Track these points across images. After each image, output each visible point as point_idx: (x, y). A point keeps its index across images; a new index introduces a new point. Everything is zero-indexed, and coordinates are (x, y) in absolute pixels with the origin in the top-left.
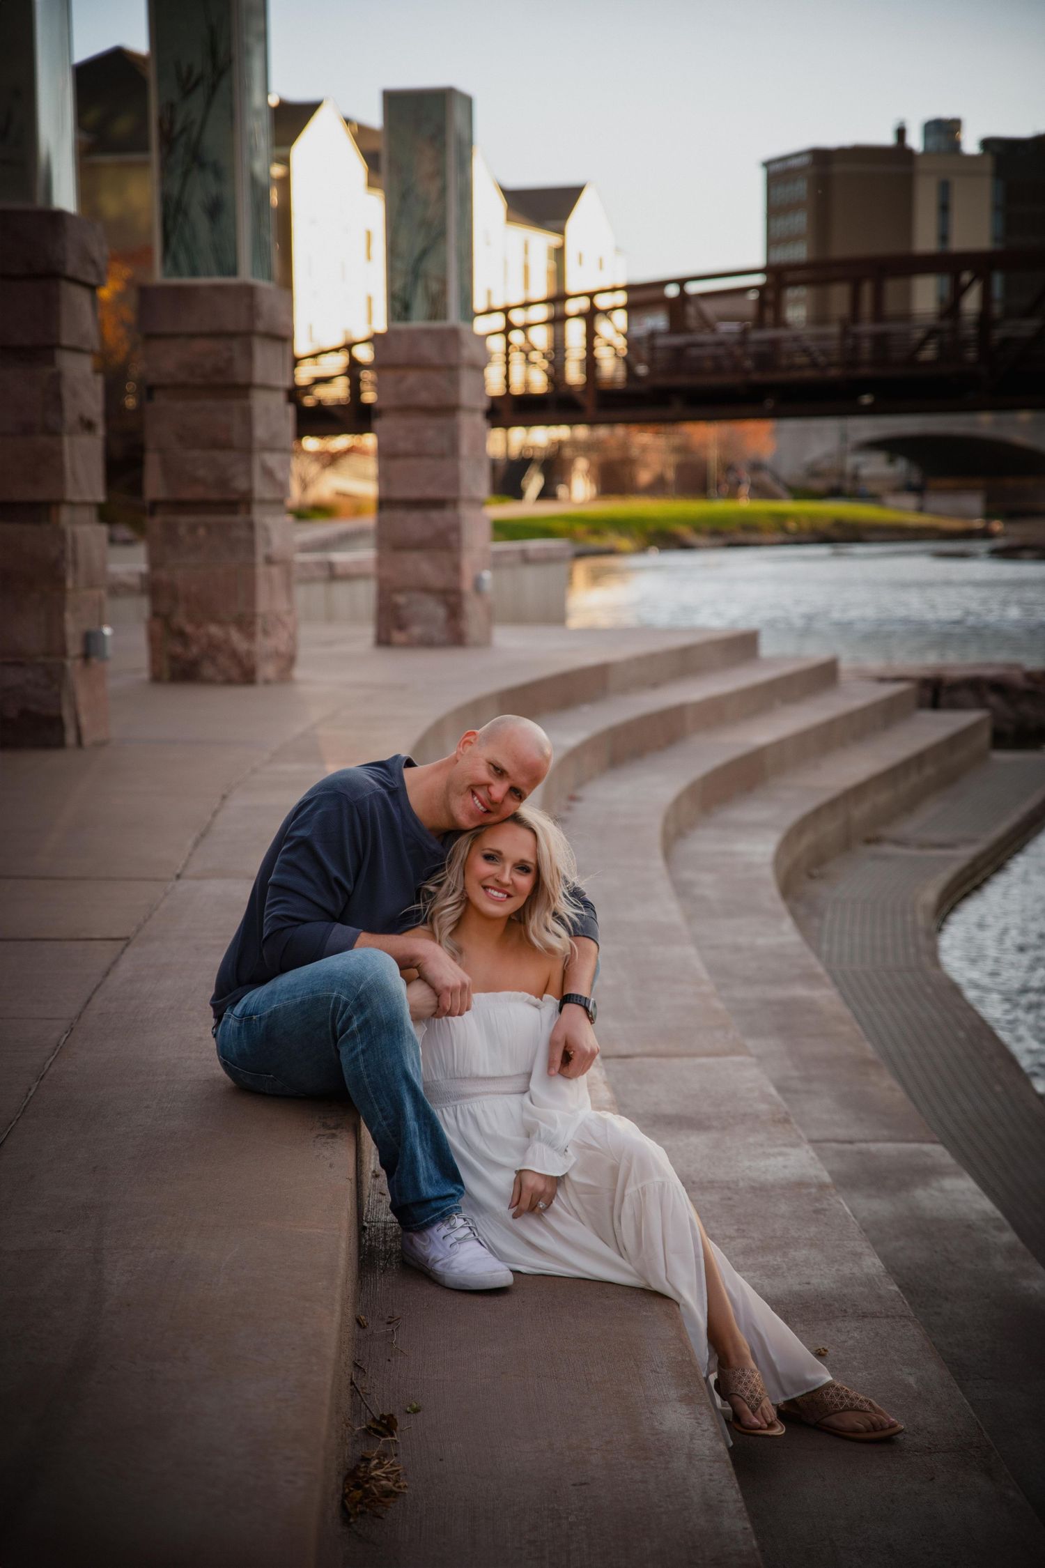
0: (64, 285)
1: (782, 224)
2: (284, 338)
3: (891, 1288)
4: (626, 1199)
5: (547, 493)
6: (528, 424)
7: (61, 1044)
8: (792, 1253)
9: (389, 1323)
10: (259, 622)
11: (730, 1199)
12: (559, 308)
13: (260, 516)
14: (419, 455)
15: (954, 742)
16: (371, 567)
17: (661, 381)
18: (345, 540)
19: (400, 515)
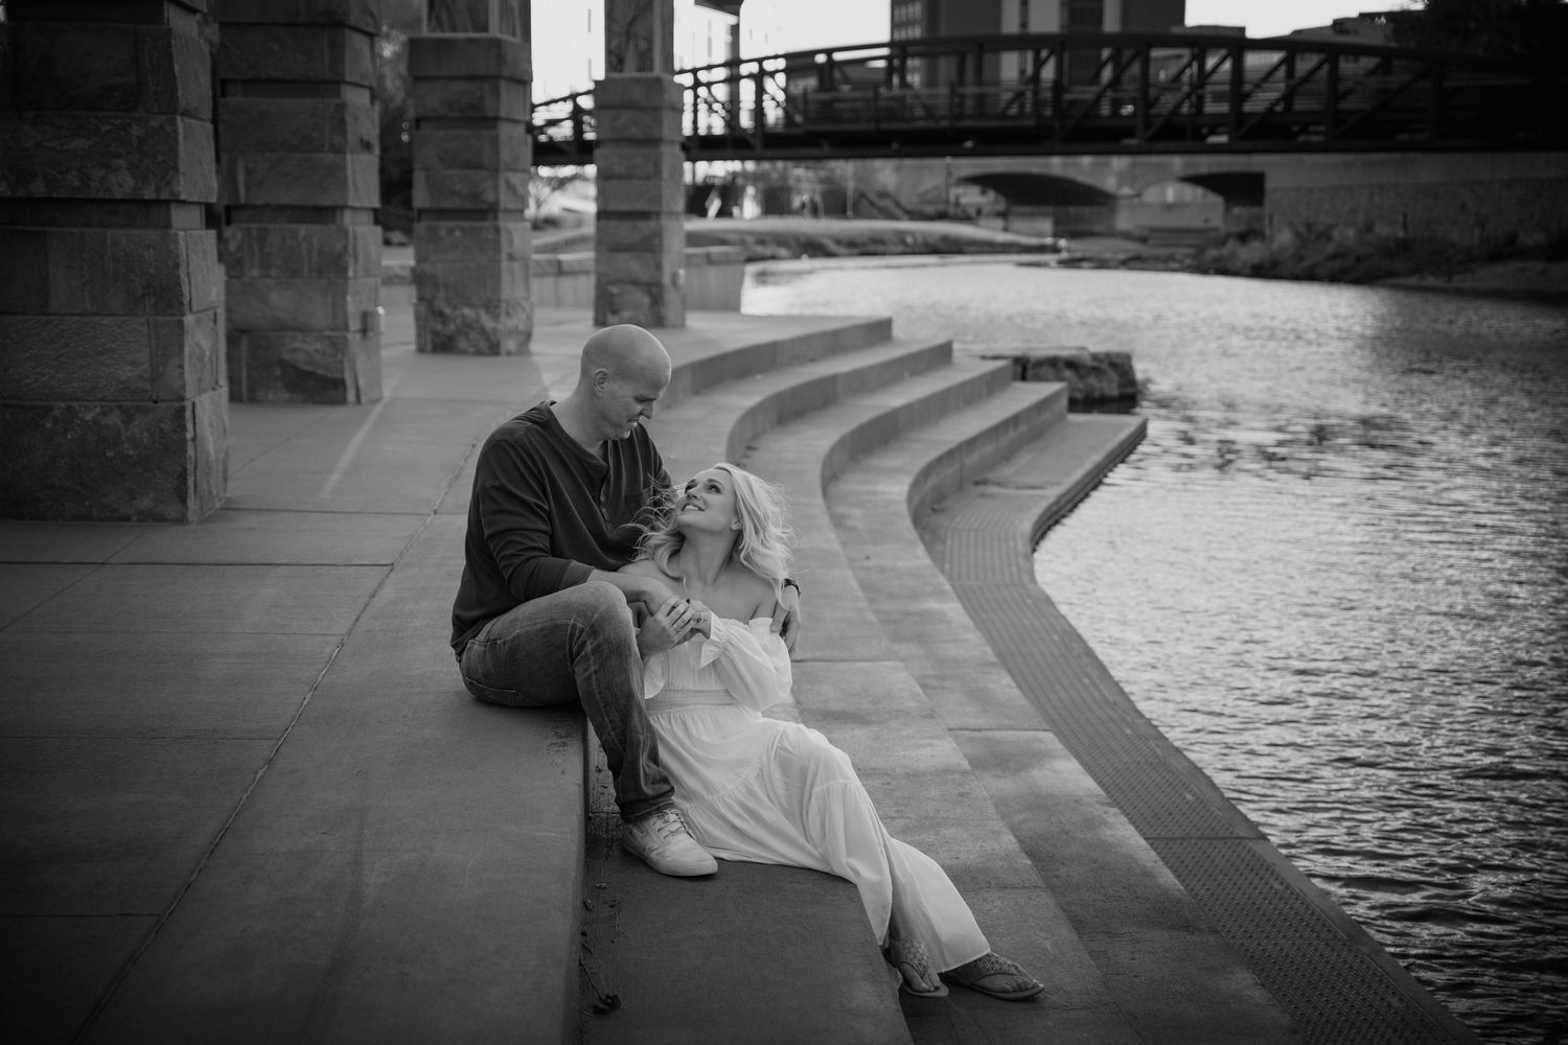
0: (347, 31)
1: (903, 12)
2: (524, 81)
3: (1025, 862)
4: (813, 796)
5: (724, 213)
6: (710, 159)
7: (333, 657)
8: (943, 832)
9: (612, 906)
10: (503, 305)
11: (889, 784)
12: (735, 71)
13: (504, 223)
14: (629, 177)
15: (1041, 406)
16: (591, 266)
17: (811, 127)
18: (570, 244)
19: (614, 223)
